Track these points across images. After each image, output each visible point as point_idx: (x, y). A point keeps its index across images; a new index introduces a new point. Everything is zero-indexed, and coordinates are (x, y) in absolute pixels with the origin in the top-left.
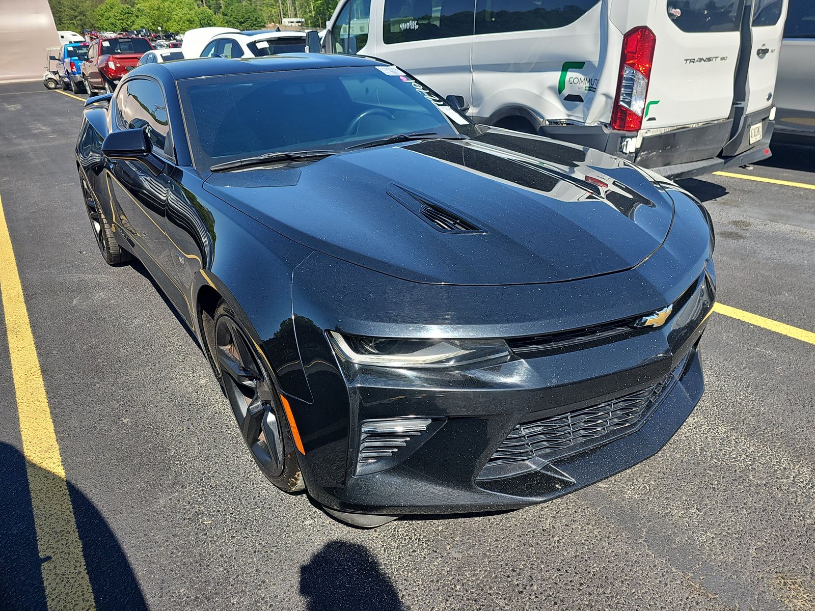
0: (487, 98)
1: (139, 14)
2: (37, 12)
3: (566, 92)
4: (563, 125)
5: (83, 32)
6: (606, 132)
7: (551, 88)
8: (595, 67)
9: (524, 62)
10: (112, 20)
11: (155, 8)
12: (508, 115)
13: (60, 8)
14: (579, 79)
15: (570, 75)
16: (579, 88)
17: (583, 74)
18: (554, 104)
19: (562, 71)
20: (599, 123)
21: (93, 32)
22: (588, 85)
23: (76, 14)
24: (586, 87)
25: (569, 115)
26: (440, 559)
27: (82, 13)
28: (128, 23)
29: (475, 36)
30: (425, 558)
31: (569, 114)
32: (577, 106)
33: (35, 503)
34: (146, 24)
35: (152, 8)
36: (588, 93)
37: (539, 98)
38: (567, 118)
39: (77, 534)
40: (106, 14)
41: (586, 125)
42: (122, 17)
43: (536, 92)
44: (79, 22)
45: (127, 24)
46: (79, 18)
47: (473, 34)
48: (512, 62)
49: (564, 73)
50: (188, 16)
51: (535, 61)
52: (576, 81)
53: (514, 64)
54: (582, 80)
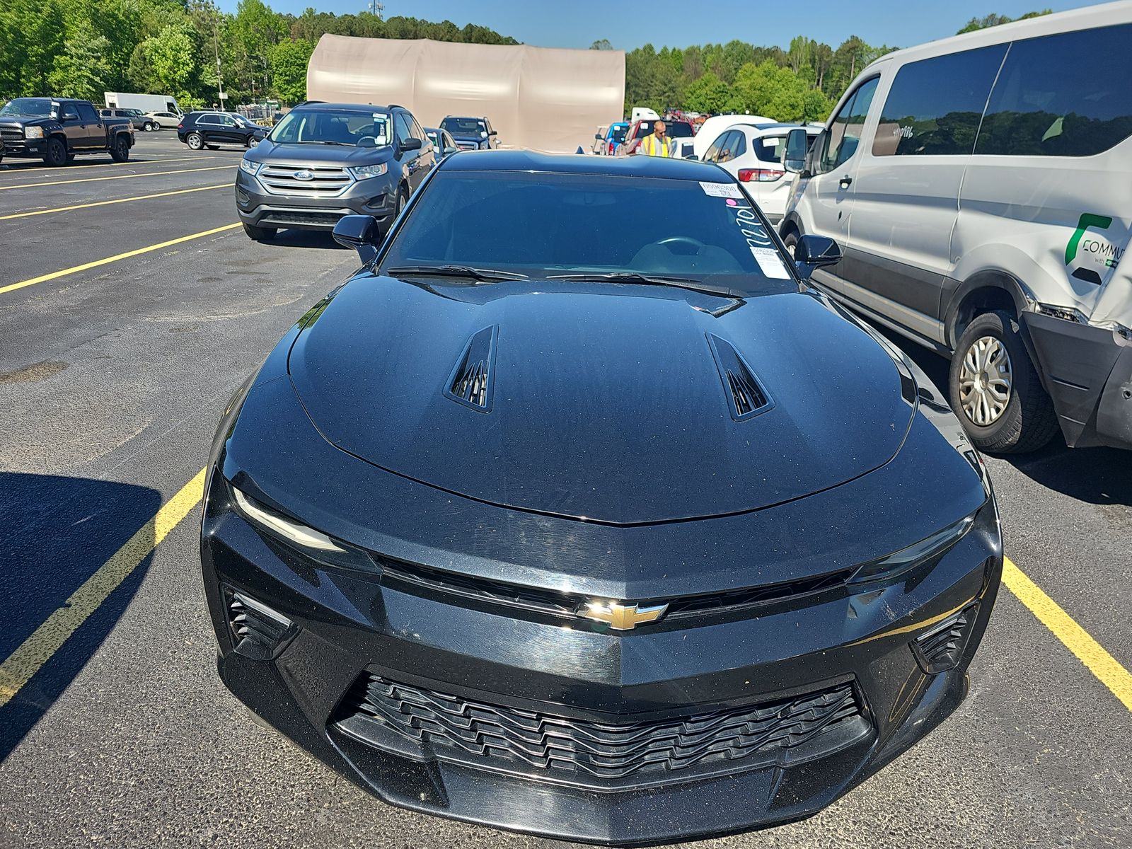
0: (967, 253)
1: (735, 94)
2: (610, 86)
3: (1077, 263)
4: (1065, 317)
5: (666, 112)
6: (1117, 342)
7: (1055, 253)
8: (1126, 229)
9: (1026, 204)
10: (702, 99)
11: (758, 87)
12: (988, 285)
13: (652, 82)
14: (1100, 245)
15: (1089, 236)
16: (1097, 260)
17: (1107, 238)
18: (1055, 279)
19: (1078, 228)
20: (1116, 325)
21: (677, 112)
22: (1111, 257)
23: (666, 90)
24: (1108, 260)
25: (1077, 303)
26: (303, 812)
27: (673, 89)
28: (719, 103)
29: (973, 155)
30: (293, 799)
31: (1077, 300)
32: (1091, 290)
33: (117, 556)
34: (738, 107)
35: (752, 87)
36: (1110, 270)
37: (1033, 265)
38: (1074, 306)
39: (106, 596)
40: (698, 91)
41: (1090, 323)
42: (715, 96)
43: (1032, 255)
44: (667, 100)
45: (717, 104)
46: (667, 94)
47: (971, 154)
48: (1010, 203)
49: (1081, 230)
50: (792, 99)
51: (1042, 206)
52: (1094, 247)
53: (1013, 205)
54: (1105, 247)
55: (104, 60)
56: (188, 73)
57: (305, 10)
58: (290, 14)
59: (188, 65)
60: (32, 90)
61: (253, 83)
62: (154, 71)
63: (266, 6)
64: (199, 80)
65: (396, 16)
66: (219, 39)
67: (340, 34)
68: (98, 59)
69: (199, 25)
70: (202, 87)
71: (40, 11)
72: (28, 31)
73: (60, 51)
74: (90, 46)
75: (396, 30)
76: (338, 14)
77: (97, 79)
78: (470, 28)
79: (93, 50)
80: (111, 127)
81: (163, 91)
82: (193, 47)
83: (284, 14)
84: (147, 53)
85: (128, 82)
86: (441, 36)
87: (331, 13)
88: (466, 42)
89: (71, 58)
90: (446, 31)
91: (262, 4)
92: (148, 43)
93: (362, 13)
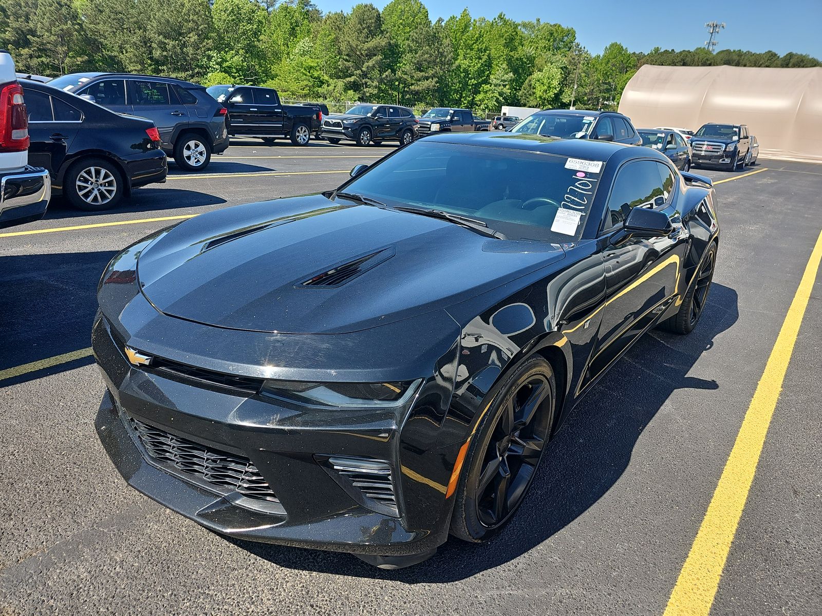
55: (507, 87)
56: (555, 94)
57: (653, 49)
58: (642, 53)
59: (556, 89)
60: (466, 105)
61: (600, 101)
62: (534, 93)
63: (624, 48)
64: (559, 98)
65: (725, 50)
66: (580, 71)
67: (675, 65)
68: (505, 86)
69: (570, 62)
70: (560, 103)
71: (481, 59)
72: (472, 70)
73: (486, 82)
74: (503, 78)
75: (722, 60)
76: (677, 51)
77: (501, 98)
78: (791, 55)
79: (504, 81)
80: (478, 126)
81: (536, 106)
82: (562, 77)
83: (637, 53)
84: (533, 83)
85: (518, 100)
86: (761, 63)
87: (673, 50)
88: (783, 67)
89: (491, 86)
90: (766, 59)
91: (622, 47)
92: (537, 75)
93: (697, 49)
